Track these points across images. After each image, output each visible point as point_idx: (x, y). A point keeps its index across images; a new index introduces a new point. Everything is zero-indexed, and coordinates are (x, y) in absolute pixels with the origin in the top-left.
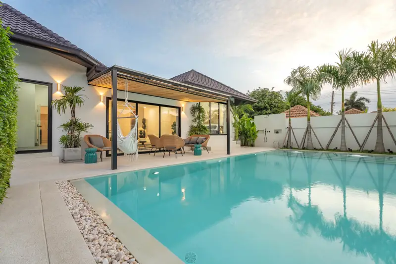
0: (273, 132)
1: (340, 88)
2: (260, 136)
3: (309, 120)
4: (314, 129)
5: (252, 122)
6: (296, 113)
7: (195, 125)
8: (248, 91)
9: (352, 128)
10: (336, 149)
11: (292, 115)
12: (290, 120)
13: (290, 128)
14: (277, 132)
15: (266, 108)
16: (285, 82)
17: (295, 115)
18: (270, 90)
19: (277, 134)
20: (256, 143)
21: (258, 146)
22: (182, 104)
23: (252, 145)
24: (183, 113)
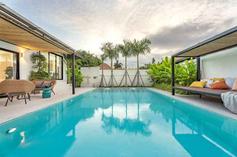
0: (92, 78)
1: (125, 57)
2: (85, 80)
5: (79, 71)
7: (36, 71)
9: (129, 76)
10: (124, 86)
11: (104, 68)
12: (103, 71)
13: (103, 76)
14: (95, 78)
15: (86, 63)
16: (100, 49)
18: (87, 52)
20: (81, 85)
21: (83, 87)
22: (21, 50)
23: (79, 87)
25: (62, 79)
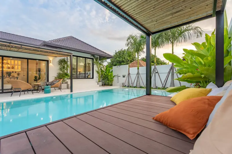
0: (122, 76)
2: (115, 79)
3: (138, 69)
4: (141, 75)
5: (111, 70)
6: (135, 64)
8: (116, 51)
9: (159, 74)
12: (129, 69)
13: (129, 74)
14: (124, 77)
16: (126, 45)
17: (134, 66)
19: (124, 78)
20: (113, 84)
21: (114, 86)
22: (51, 59)
23: (111, 85)
24: (51, 65)
25: (93, 78)
